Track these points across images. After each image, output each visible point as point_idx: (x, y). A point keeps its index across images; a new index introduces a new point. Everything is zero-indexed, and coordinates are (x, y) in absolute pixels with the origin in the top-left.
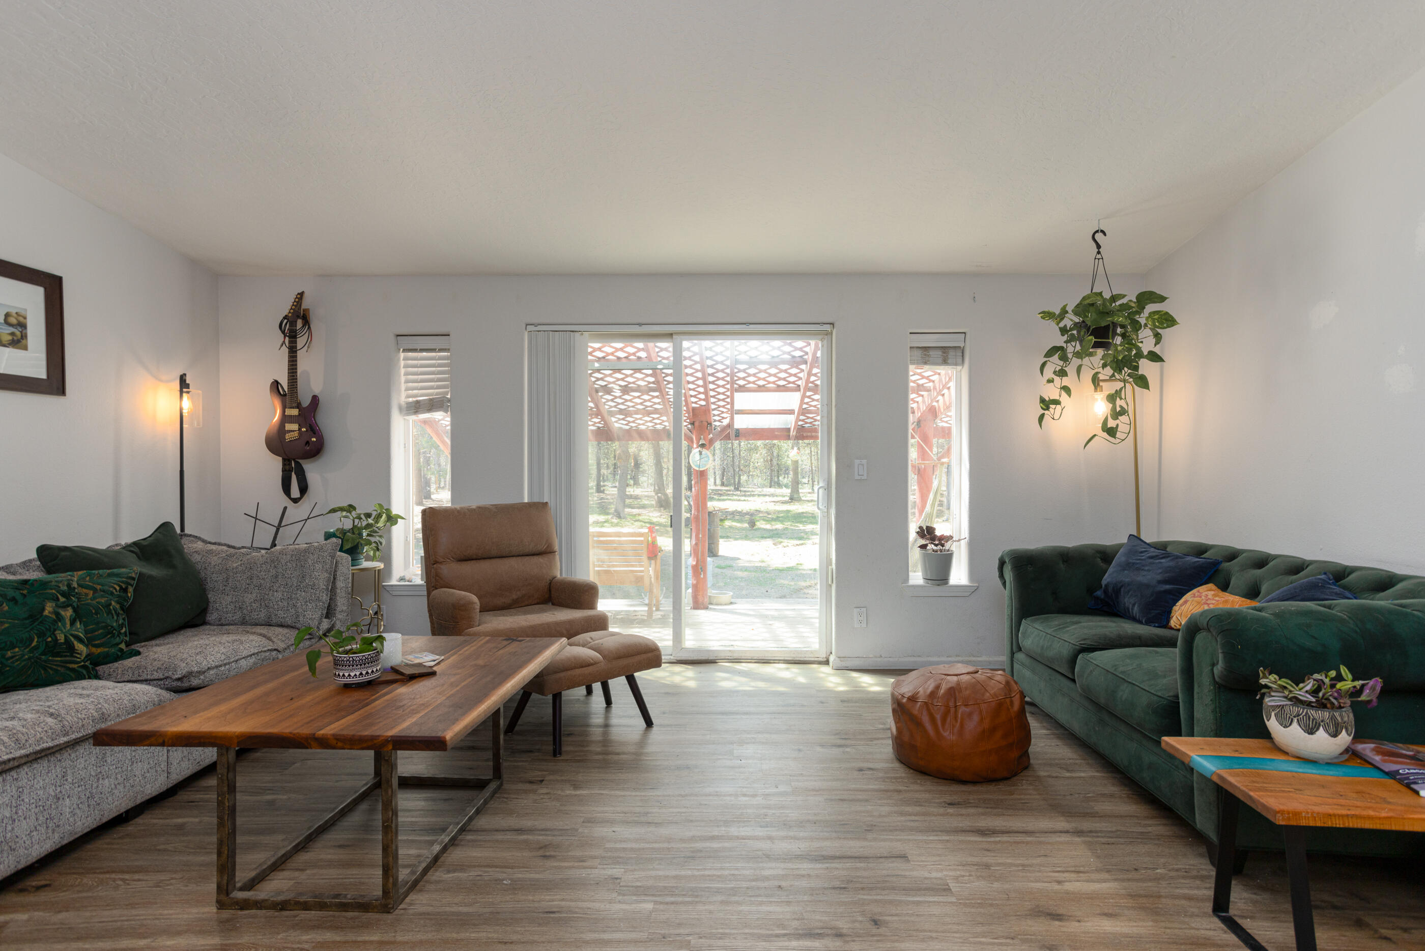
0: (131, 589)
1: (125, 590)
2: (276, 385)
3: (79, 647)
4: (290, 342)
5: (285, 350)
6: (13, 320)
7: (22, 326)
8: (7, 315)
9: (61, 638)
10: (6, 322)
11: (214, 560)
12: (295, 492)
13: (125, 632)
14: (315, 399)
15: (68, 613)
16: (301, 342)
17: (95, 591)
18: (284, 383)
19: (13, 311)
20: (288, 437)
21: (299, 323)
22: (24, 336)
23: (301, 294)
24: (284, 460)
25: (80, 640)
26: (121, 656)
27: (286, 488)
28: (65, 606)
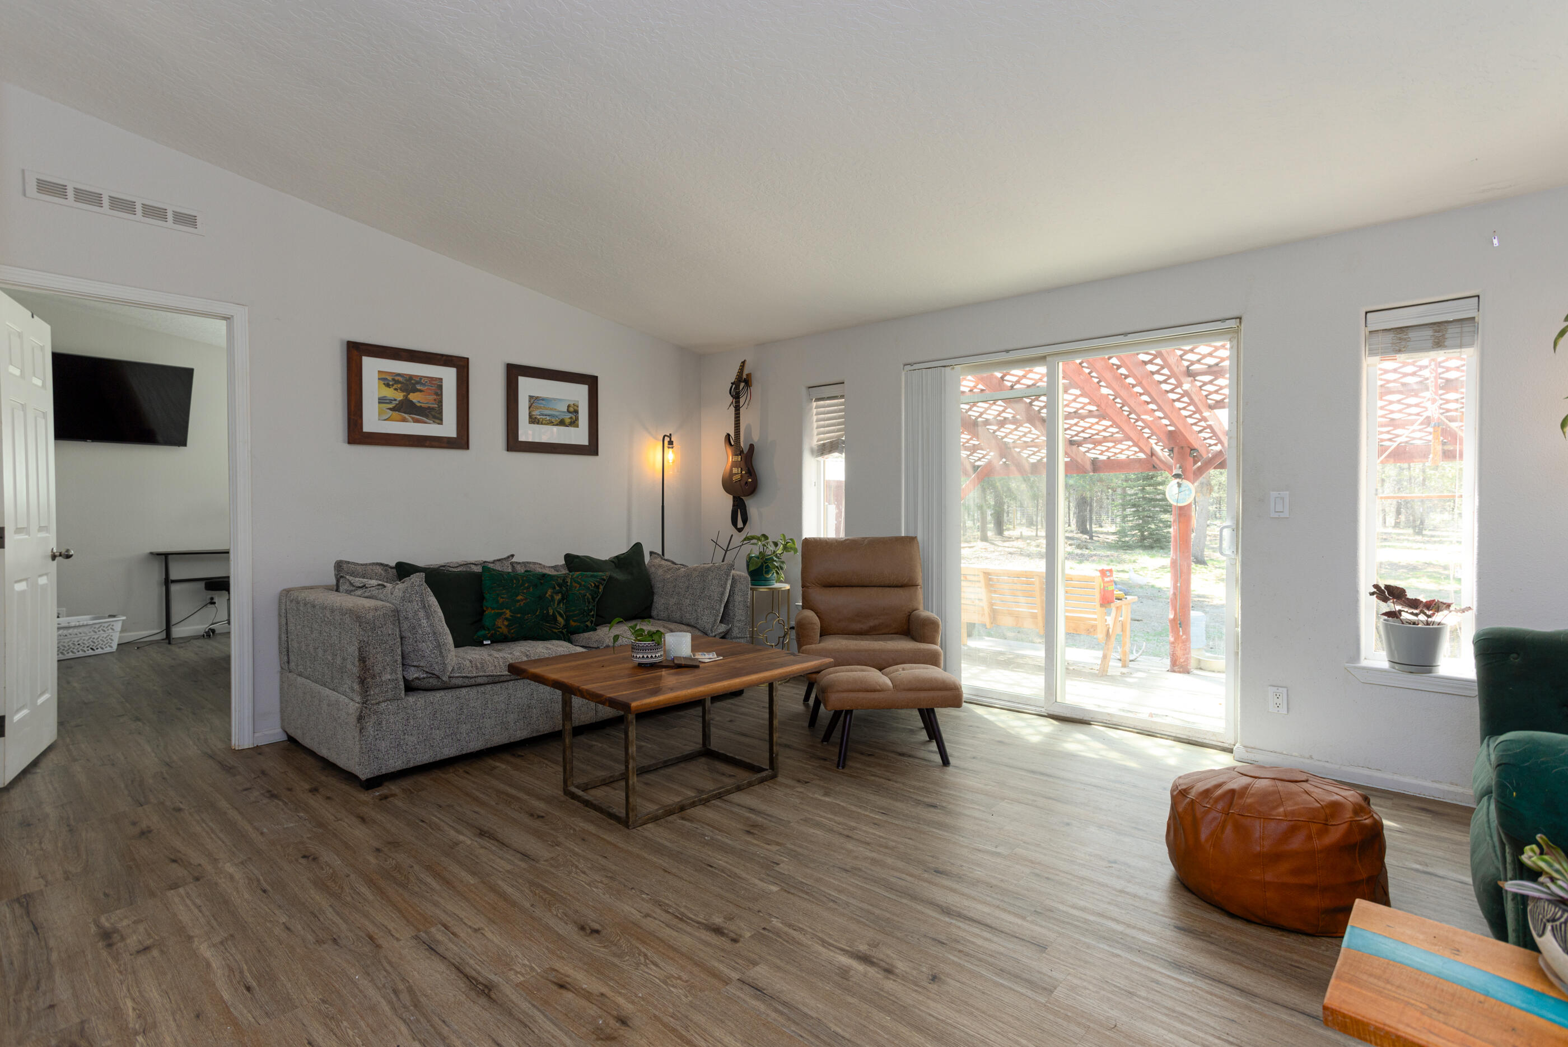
0: (601, 587)
1: (598, 587)
2: (728, 435)
3: (560, 619)
4: (736, 402)
5: (732, 409)
6: (571, 409)
7: (576, 412)
8: (569, 406)
9: (551, 612)
10: (568, 411)
11: (660, 572)
12: (740, 524)
13: (593, 615)
14: (752, 447)
15: (558, 597)
16: (742, 401)
17: (581, 585)
18: (732, 434)
19: (572, 403)
20: (734, 478)
21: (742, 385)
22: (577, 419)
23: (744, 363)
24: (734, 497)
25: (561, 615)
26: (587, 629)
27: (734, 522)
28: (557, 593)
